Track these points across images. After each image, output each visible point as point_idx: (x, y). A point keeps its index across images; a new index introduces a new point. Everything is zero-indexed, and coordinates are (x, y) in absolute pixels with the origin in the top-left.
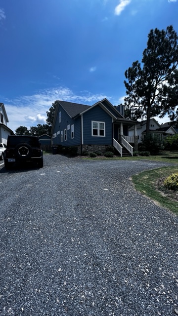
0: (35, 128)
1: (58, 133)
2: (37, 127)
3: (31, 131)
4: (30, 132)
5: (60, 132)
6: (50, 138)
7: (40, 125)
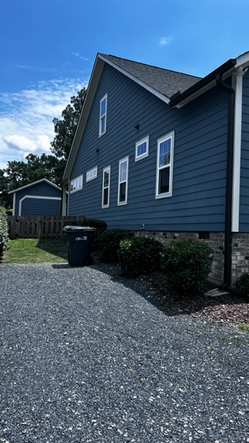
0: (21, 165)
1: (92, 174)
2: (26, 162)
3: (8, 171)
4: (6, 175)
5: (100, 172)
6: (60, 194)
7: (33, 157)
